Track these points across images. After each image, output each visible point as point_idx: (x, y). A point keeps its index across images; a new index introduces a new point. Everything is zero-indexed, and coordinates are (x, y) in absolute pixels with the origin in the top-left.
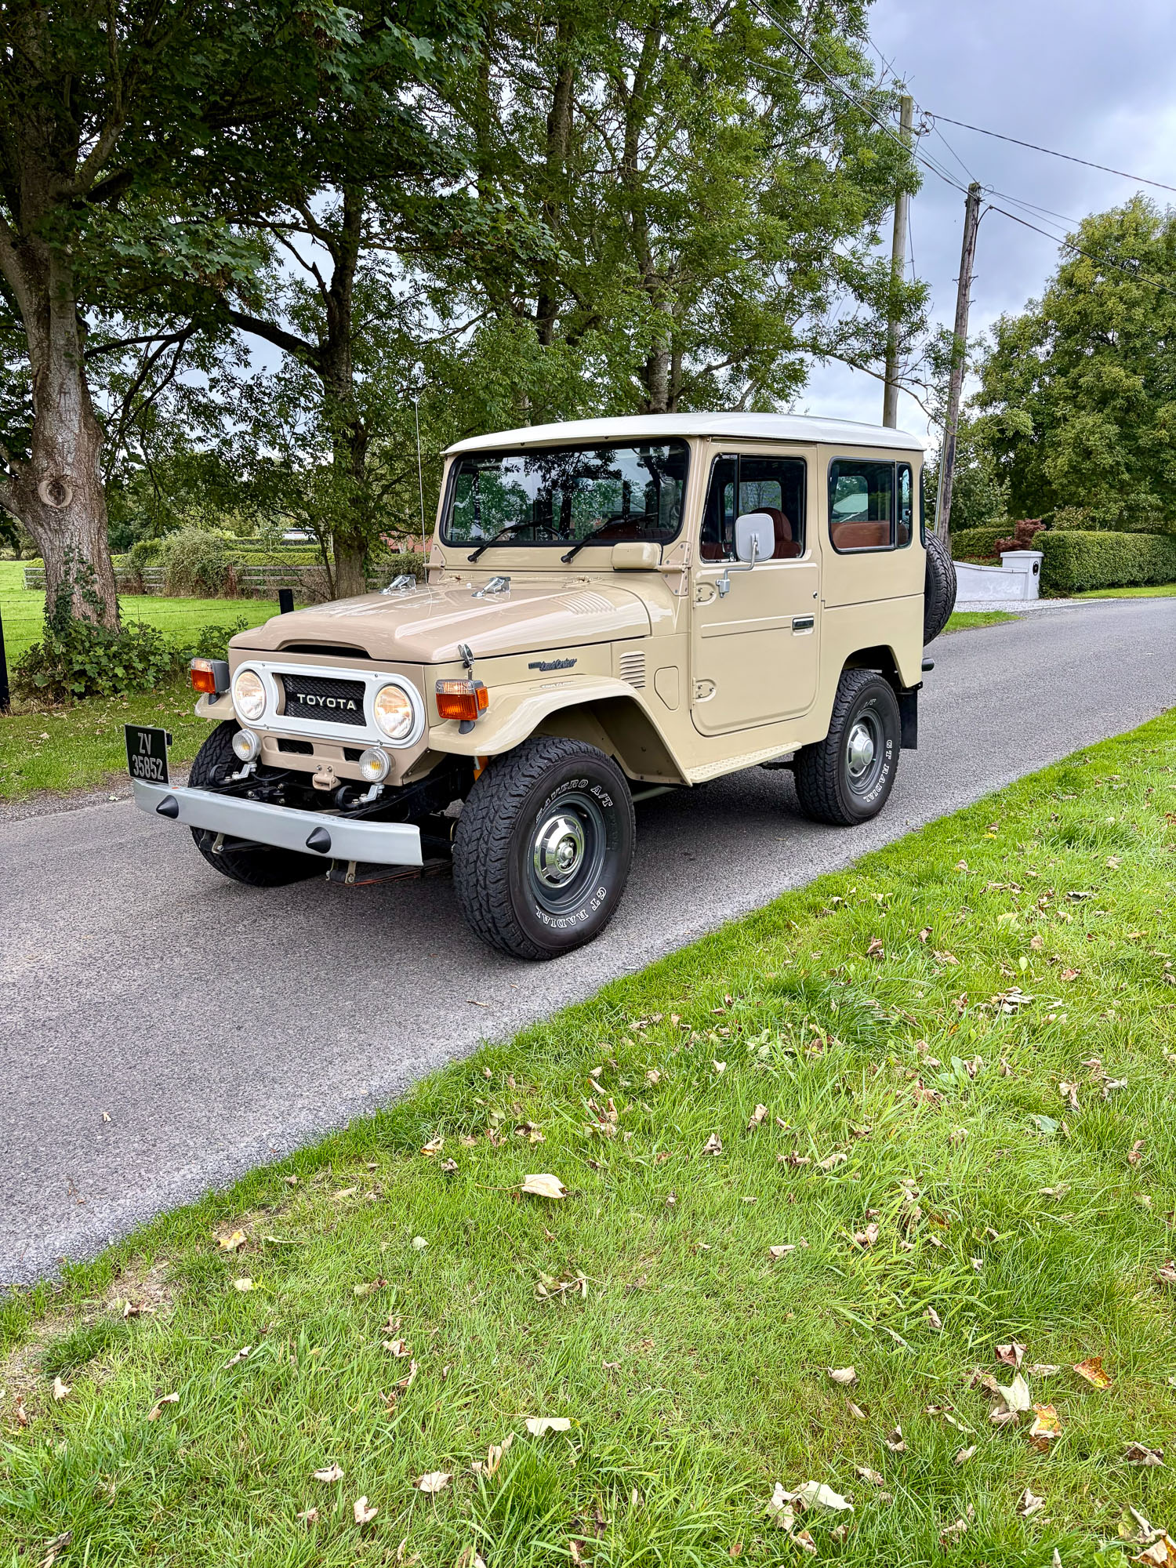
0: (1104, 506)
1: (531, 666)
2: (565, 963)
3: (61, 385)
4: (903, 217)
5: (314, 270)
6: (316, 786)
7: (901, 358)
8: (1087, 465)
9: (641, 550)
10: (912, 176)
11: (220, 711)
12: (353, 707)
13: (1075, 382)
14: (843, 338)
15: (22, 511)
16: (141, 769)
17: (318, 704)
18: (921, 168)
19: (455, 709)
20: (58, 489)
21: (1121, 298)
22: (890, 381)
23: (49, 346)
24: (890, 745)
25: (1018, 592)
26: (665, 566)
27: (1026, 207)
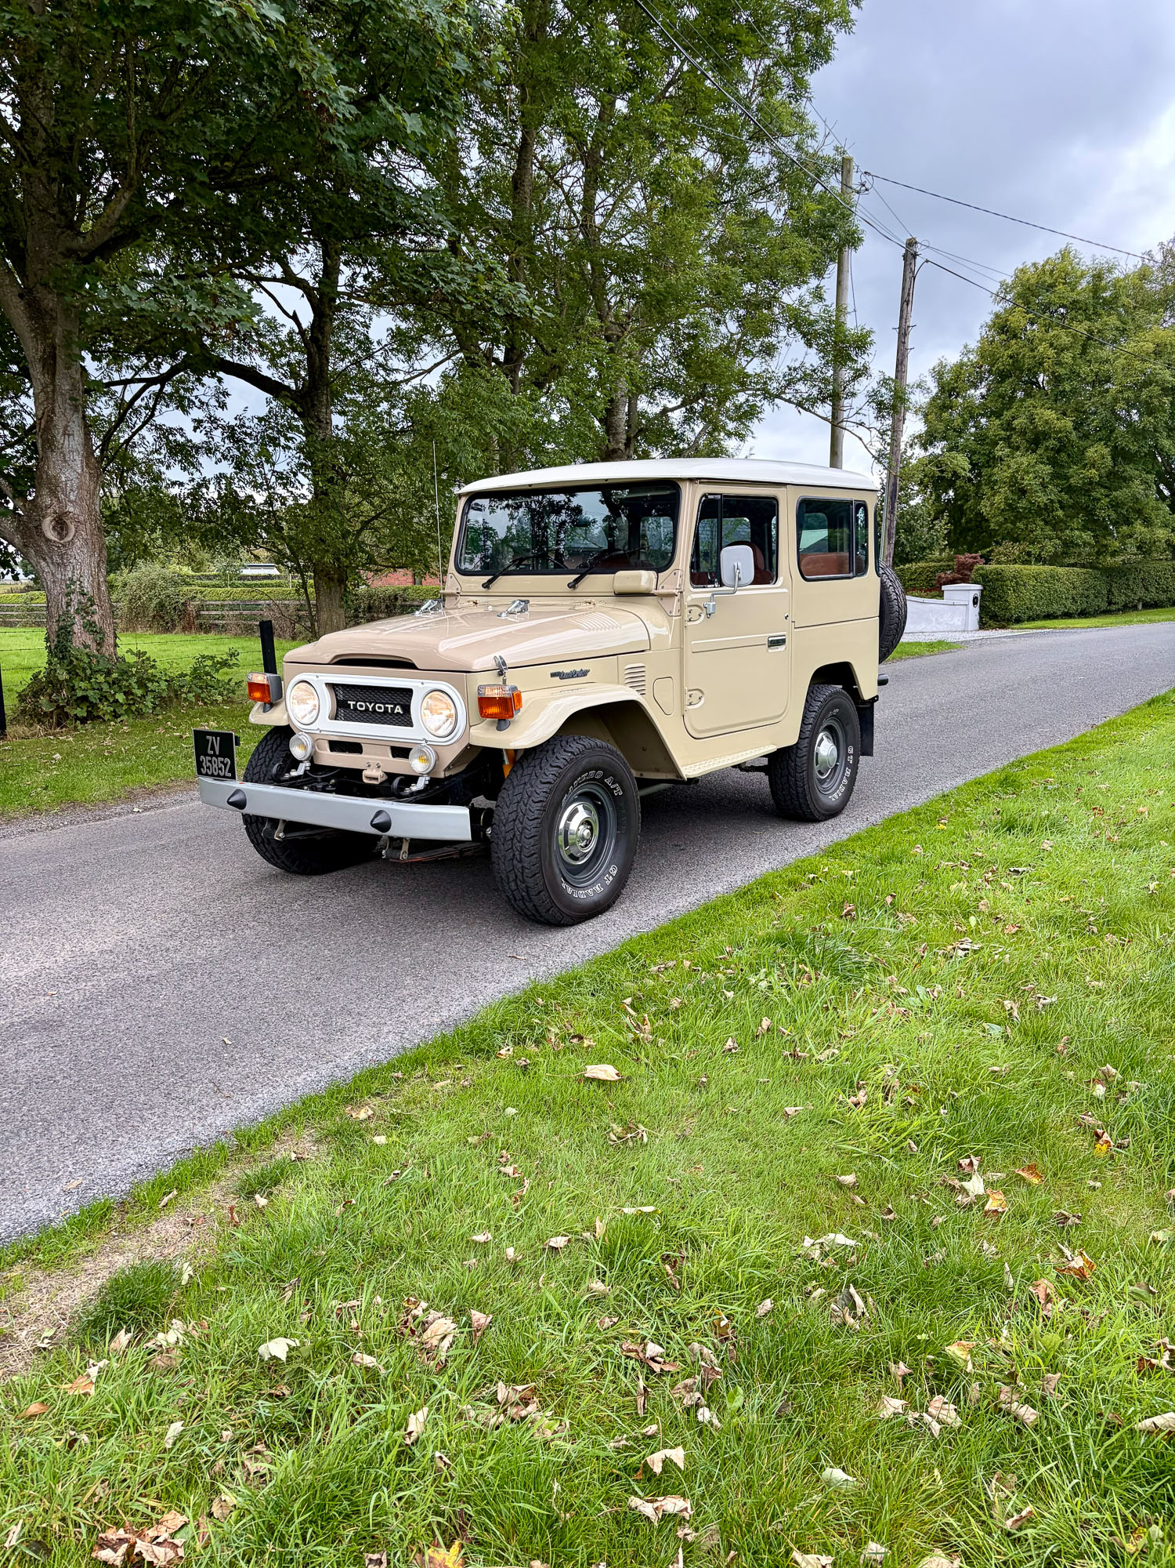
0: (1039, 543)
1: (553, 675)
2: (585, 928)
3: (67, 426)
4: (845, 269)
5: (295, 318)
6: (365, 781)
7: (846, 402)
8: (1023, 504)
9: (640, 578)
10: (854, 232)
11: (276, 718)
12: (400, 711)
13: (1009, 424)
14: (790, 383)
15: (25, 546)
16: (208, 768)
17: (367, 709)
18: (862, 226)
19: (494, 710)
20: (61, 525)
21: (1051, 345)
22: (836, 423)
23: (54, 391)
24: (851, 750)
25: (959, 623)
26: (660, 591)
27: (961, 261)
